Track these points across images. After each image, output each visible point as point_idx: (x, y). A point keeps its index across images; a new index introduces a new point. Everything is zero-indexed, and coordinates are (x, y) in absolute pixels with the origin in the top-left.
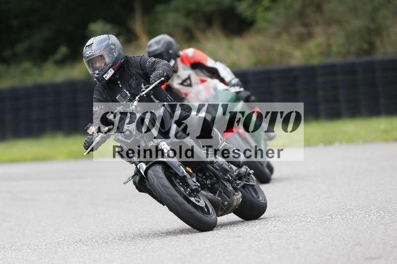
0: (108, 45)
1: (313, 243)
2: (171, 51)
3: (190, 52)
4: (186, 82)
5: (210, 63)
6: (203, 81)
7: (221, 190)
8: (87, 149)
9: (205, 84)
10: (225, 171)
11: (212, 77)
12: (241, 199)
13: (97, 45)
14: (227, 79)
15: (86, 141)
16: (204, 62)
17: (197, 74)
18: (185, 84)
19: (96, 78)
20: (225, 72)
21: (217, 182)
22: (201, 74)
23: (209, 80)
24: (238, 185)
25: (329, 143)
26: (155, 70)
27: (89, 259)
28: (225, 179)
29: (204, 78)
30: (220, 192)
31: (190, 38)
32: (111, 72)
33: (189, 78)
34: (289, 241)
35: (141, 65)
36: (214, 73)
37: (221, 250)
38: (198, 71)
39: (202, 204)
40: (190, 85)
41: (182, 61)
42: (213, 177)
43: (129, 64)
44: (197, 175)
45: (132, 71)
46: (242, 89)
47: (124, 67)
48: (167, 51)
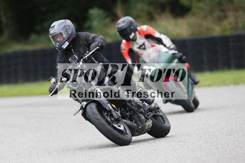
0: (65, 27)
1: (227, 146)
2: (132, 27)
3: (144, 28)
4: (142, 47)
5: (157, 35)
6: (152, 46)
7: (137, 119)
8: (51, 93)
9: (154, 48)
10: (140, 107)
11: (159, 44)
12: (151, 125)
13: (58, 26)
14: (168, 45)
15: (50, 88)
16: (153, 34)
17: (149, 42)
18: (141, 48)
19: (58, 48)
20: (166, 40)
21: (134, 114)
22: (152, 42)
23: (157, 45)
24: (149, 116)
25: (236, 83)
26: (94, 42)
27: (89, 155)
28: (139, 112)
29: (154, 44)
30: (136, 120)
31: (150, 19)
32: (67, 44)
33: (144, 44)
34: (212, 145)
35: (86, 39)
36: (159, 41)
37: (170, 150)
38: (150, 40)
39: (122, 128)
40: (145, 49)
41: (140, 33)
42: (131, 111)
43: (79, 38)
44: (121, 110)
45: (80, 43)
46: (177, 52)
47: (76, 40)
48: (130, 27)
